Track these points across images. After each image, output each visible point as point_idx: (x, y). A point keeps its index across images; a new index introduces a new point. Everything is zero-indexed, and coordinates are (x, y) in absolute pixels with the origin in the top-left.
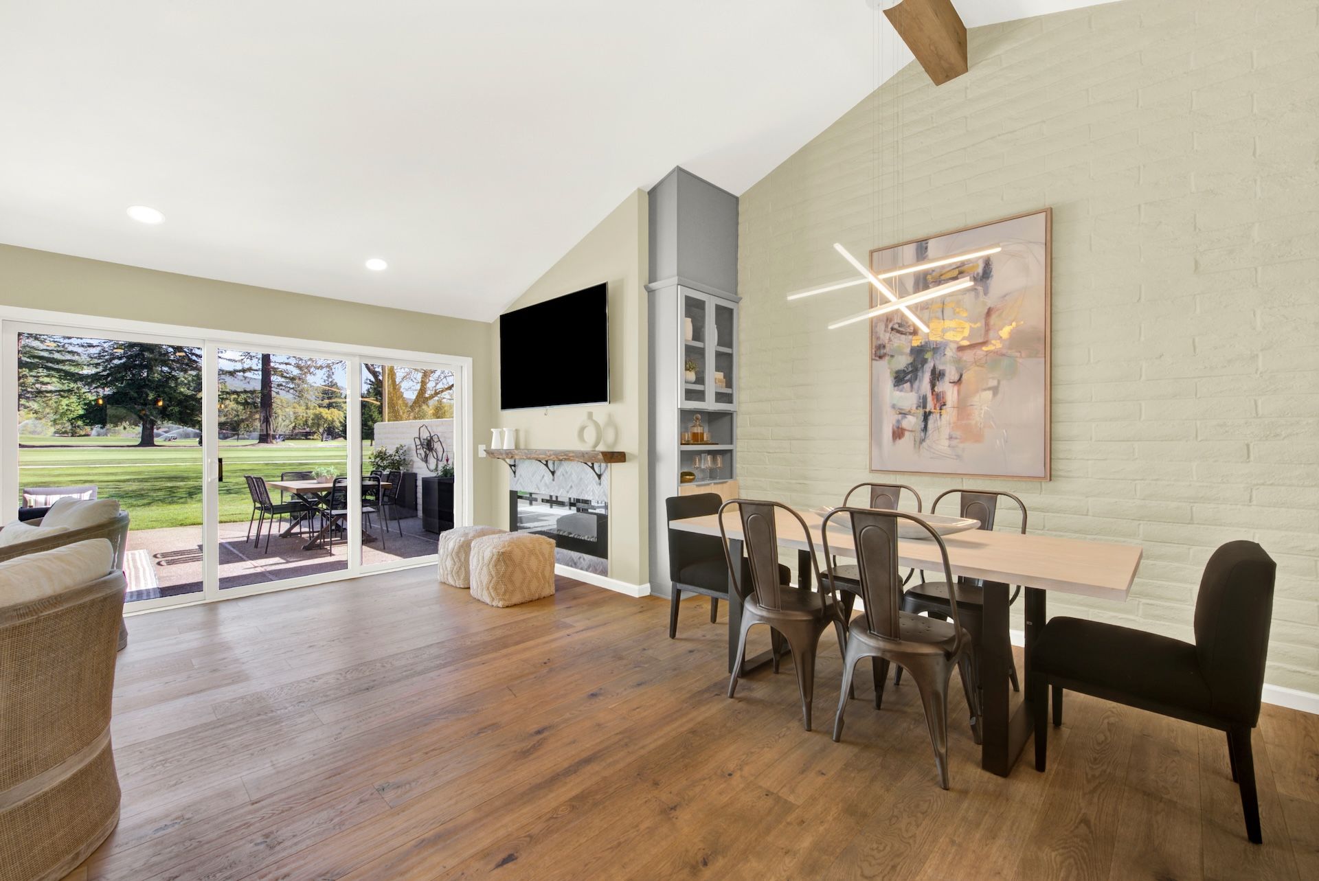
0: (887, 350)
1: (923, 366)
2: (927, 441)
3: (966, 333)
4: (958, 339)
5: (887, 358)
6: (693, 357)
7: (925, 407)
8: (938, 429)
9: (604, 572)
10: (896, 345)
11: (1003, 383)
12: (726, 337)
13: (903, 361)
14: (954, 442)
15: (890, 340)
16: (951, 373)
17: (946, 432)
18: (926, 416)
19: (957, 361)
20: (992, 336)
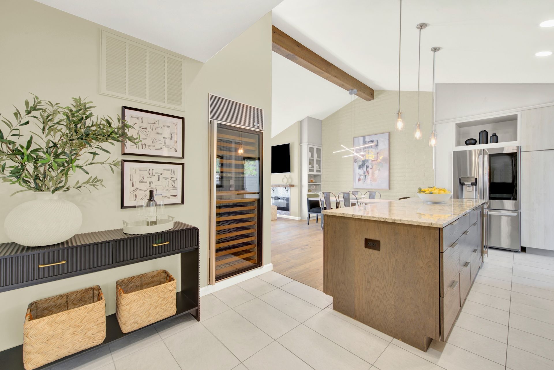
0: (357, 161)
1: (364, 164)
2: (366, 181)
3: (373, 158)
4: (372, 159)
6: (311, 162)
7: (365, 174)
9: (288, 215)
11: (380, 169)
12: (319, 156)
13: (360, 163)
14: (371, 182)
15: (358, 158)
16: (370, 167)
17: (369, 179)
18: (365, 176)
19: (372, 164)
20: (378, 158)
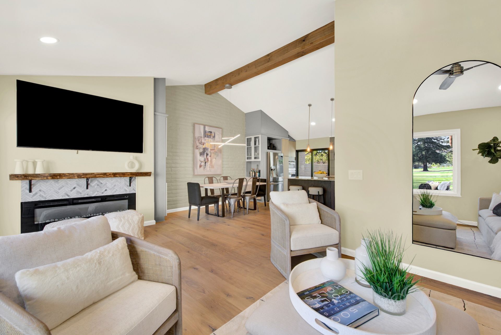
0: (198, 147)
5: (198, 149)
7: (205, 161)
8: (207, 165)
11: (217, 157)
13: (201, 150)
14: (210, 168)
15: (199, 145)
16: (209, 155)
17: (209, 166)
18: (205, 163)
19: (210, 152)
20: (215, 148)
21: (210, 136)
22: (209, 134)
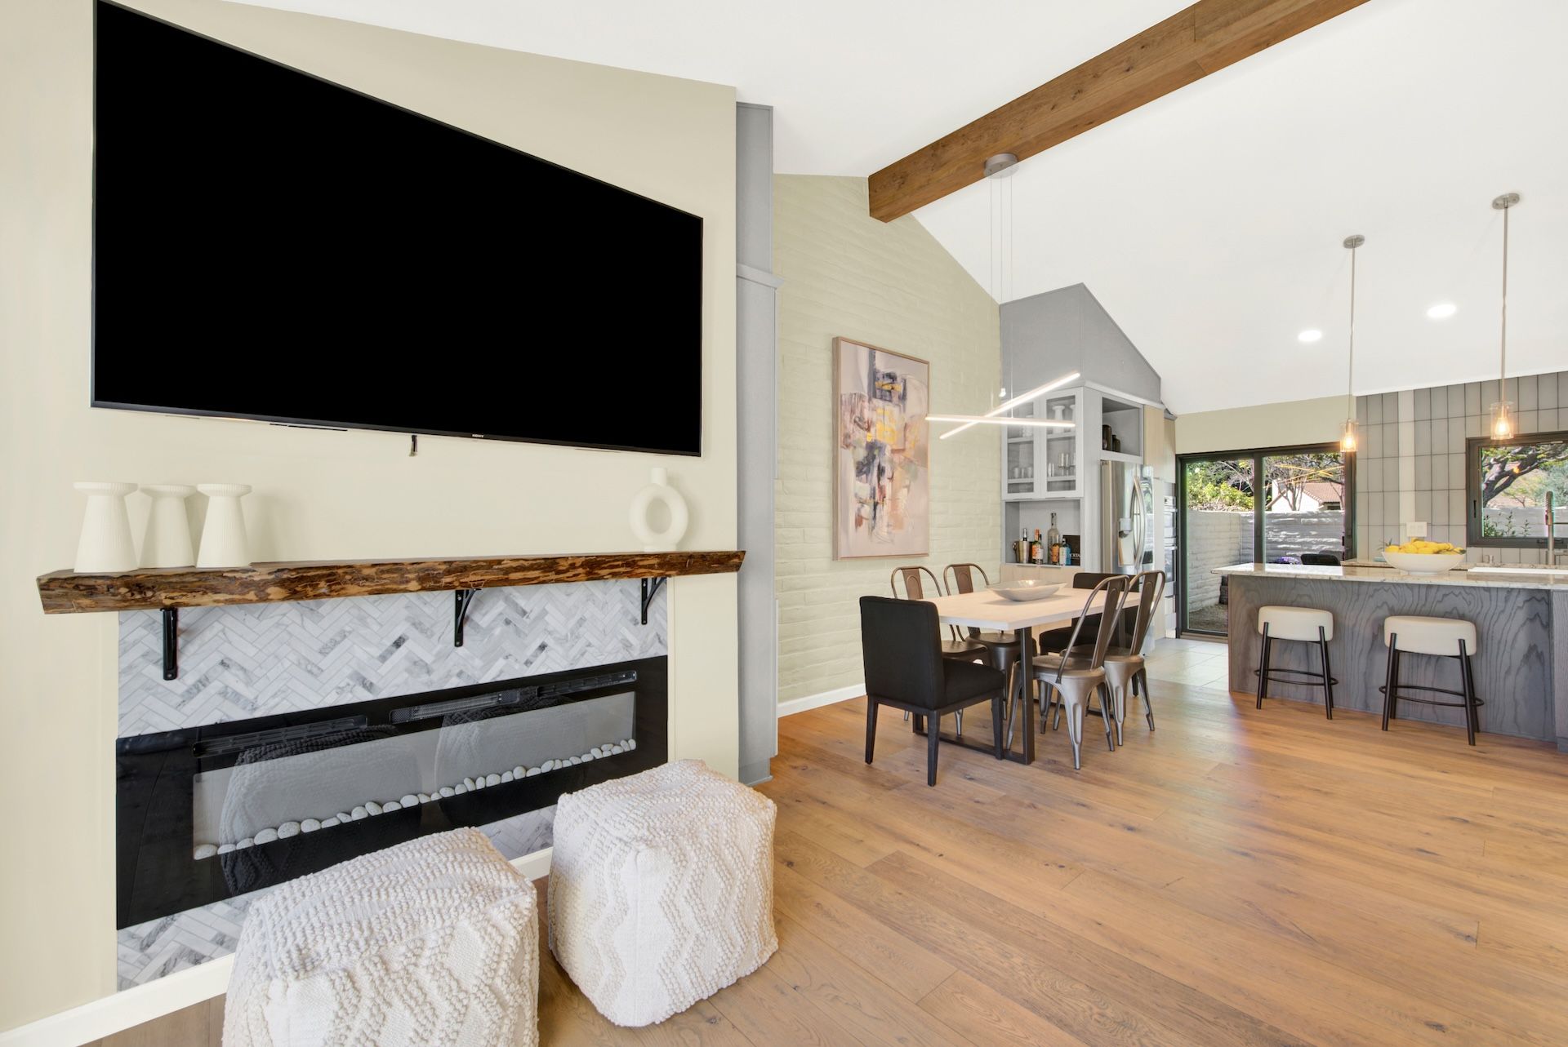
0: (851, 440)
1: (873, 461)
2: (876, 528)
5: (852, 448)
7: (874, 498)
8: (881, 517)
10: (857, 437)
11: (912, 483)
13: (862, 454)
14: (891, 528)
15: (853, 432)
16: (888, 473)
17: (886, 520)
18: (875, 505)
19: (891, 461)
20: (908, 445)
21: (890, 392)
22: (885, 384)
